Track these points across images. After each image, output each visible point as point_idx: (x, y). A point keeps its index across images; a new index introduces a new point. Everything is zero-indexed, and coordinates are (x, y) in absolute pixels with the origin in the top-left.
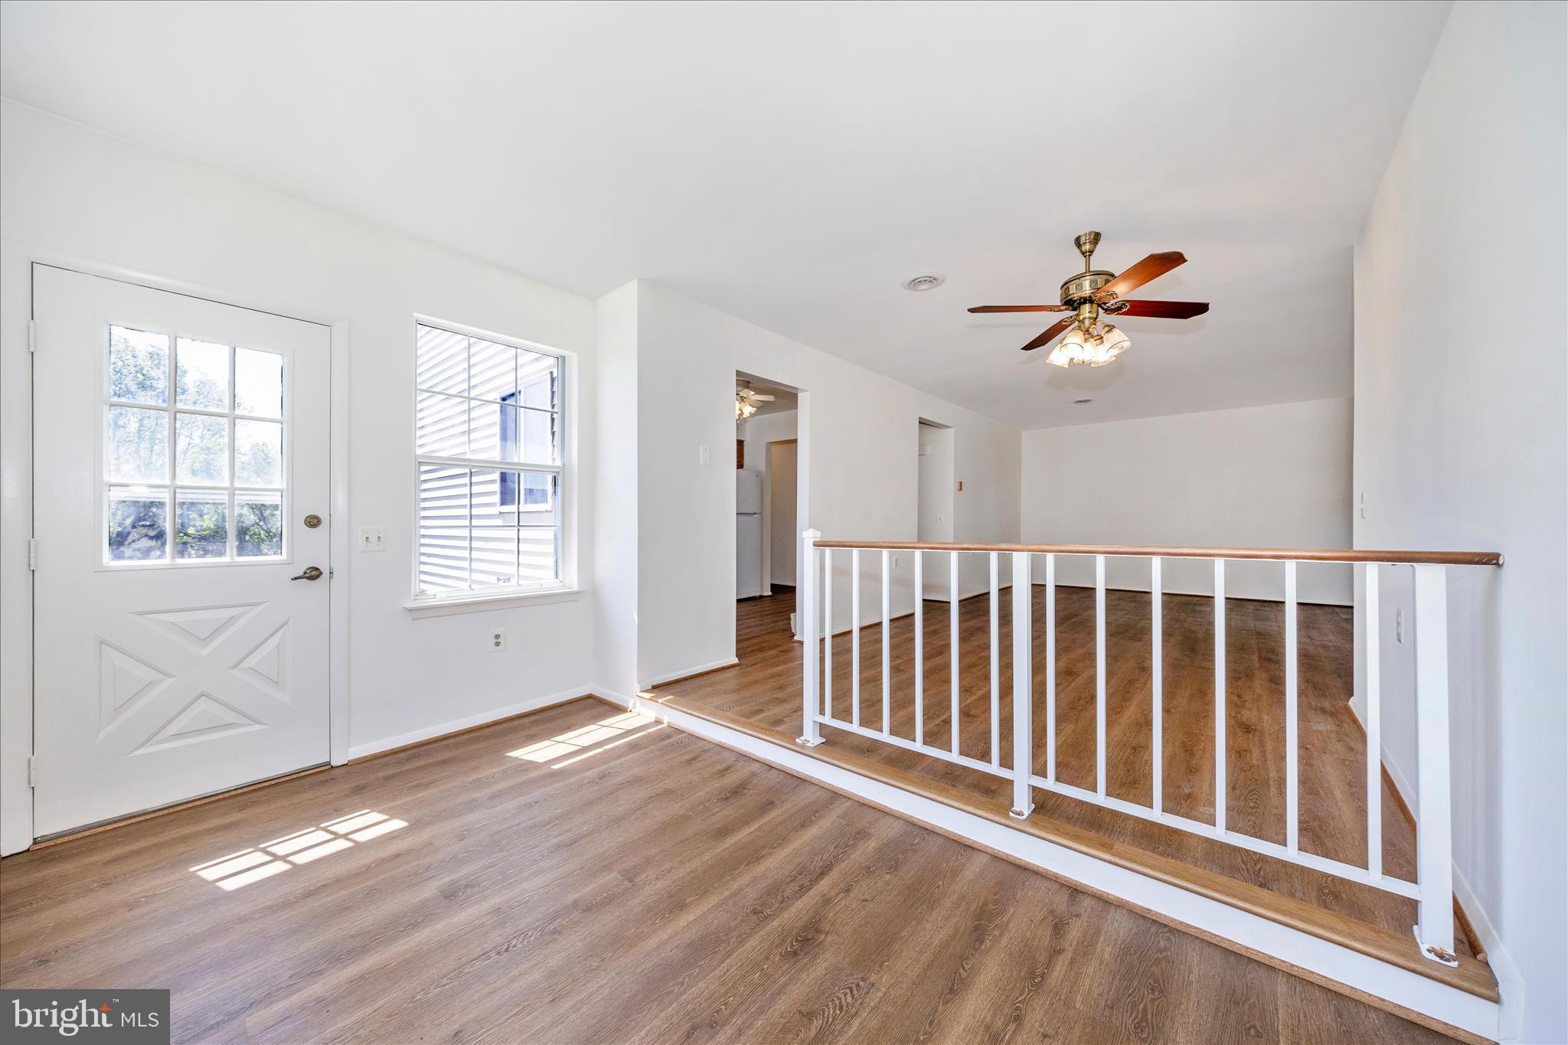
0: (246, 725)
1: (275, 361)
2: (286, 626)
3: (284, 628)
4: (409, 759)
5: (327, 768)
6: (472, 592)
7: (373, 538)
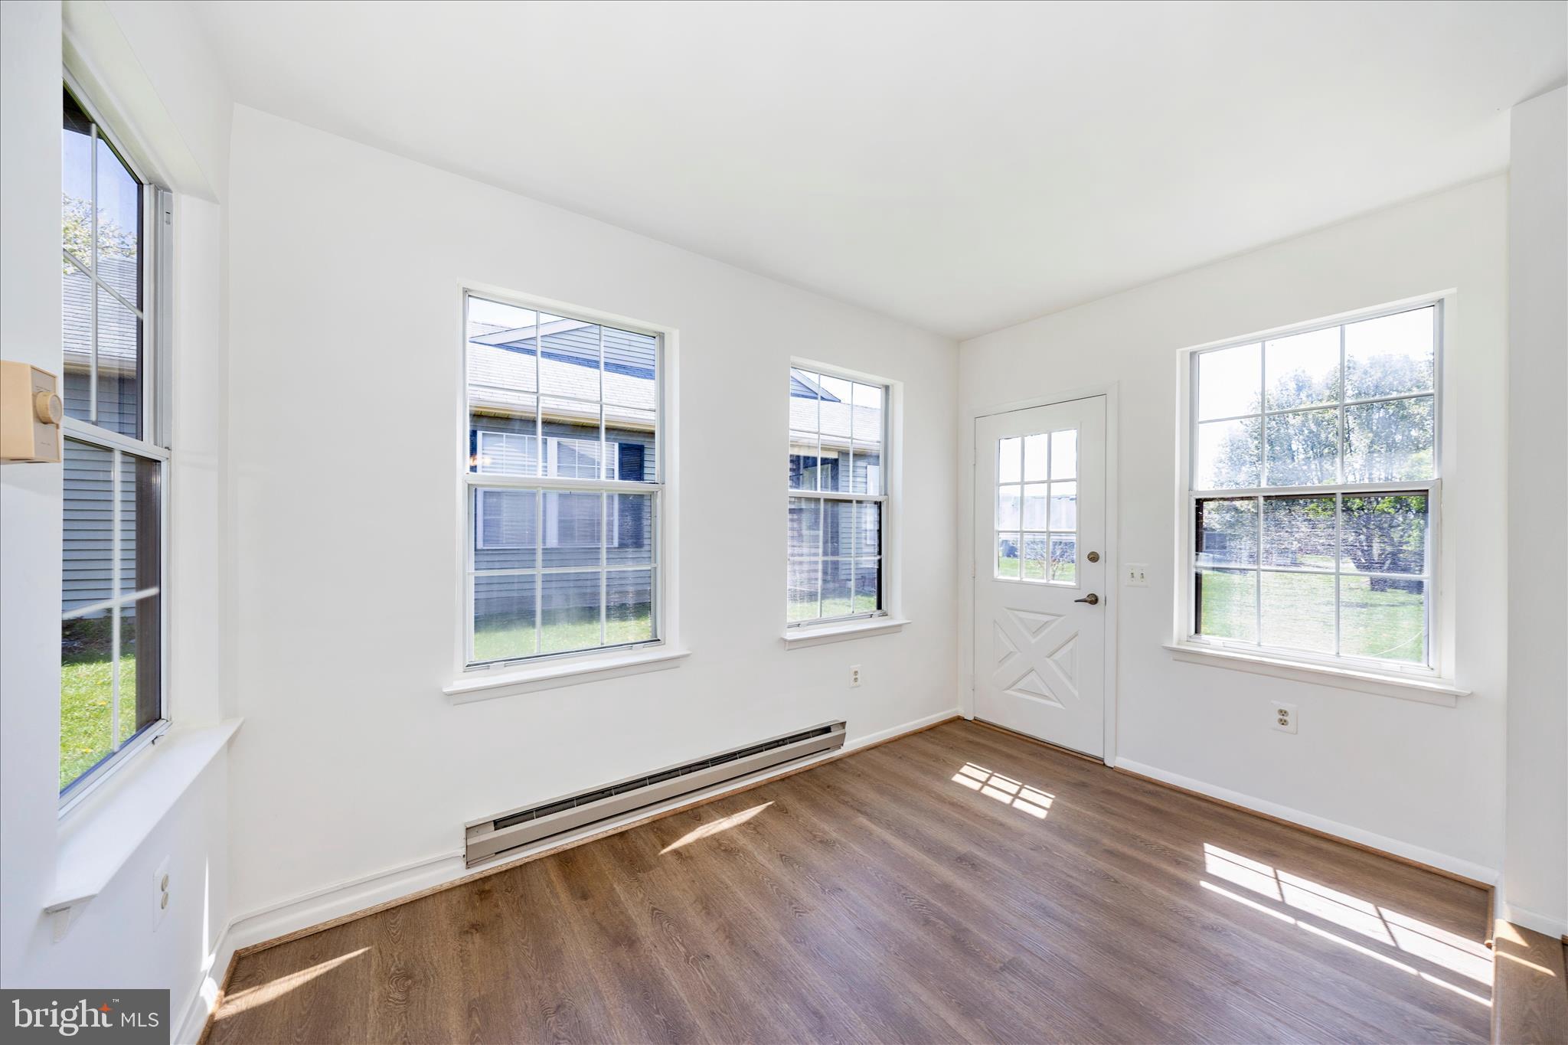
0: (1054, 701)
1: (1072, 435)
2: (1076, 638)
3: (1074, 640)
4: (1150, 793)
5: (1099, 763)
6: (1259, 649)
7: (1137, 575)
